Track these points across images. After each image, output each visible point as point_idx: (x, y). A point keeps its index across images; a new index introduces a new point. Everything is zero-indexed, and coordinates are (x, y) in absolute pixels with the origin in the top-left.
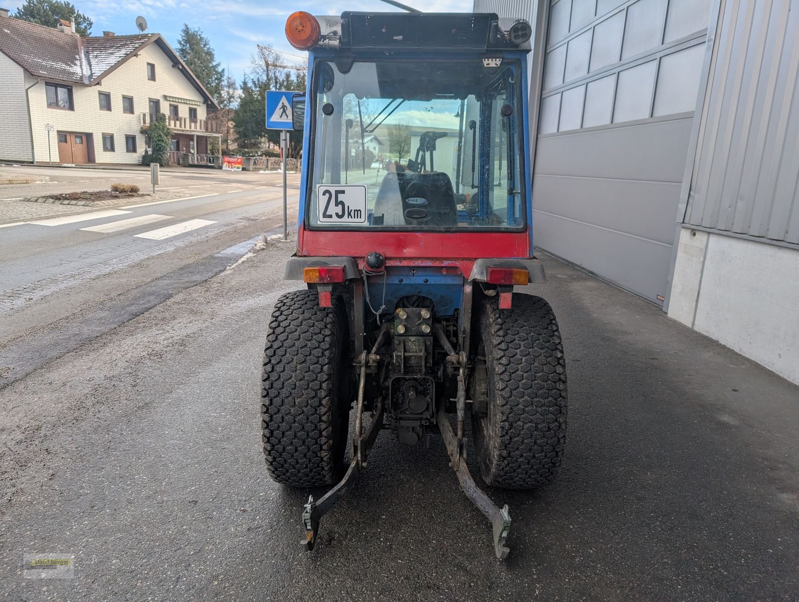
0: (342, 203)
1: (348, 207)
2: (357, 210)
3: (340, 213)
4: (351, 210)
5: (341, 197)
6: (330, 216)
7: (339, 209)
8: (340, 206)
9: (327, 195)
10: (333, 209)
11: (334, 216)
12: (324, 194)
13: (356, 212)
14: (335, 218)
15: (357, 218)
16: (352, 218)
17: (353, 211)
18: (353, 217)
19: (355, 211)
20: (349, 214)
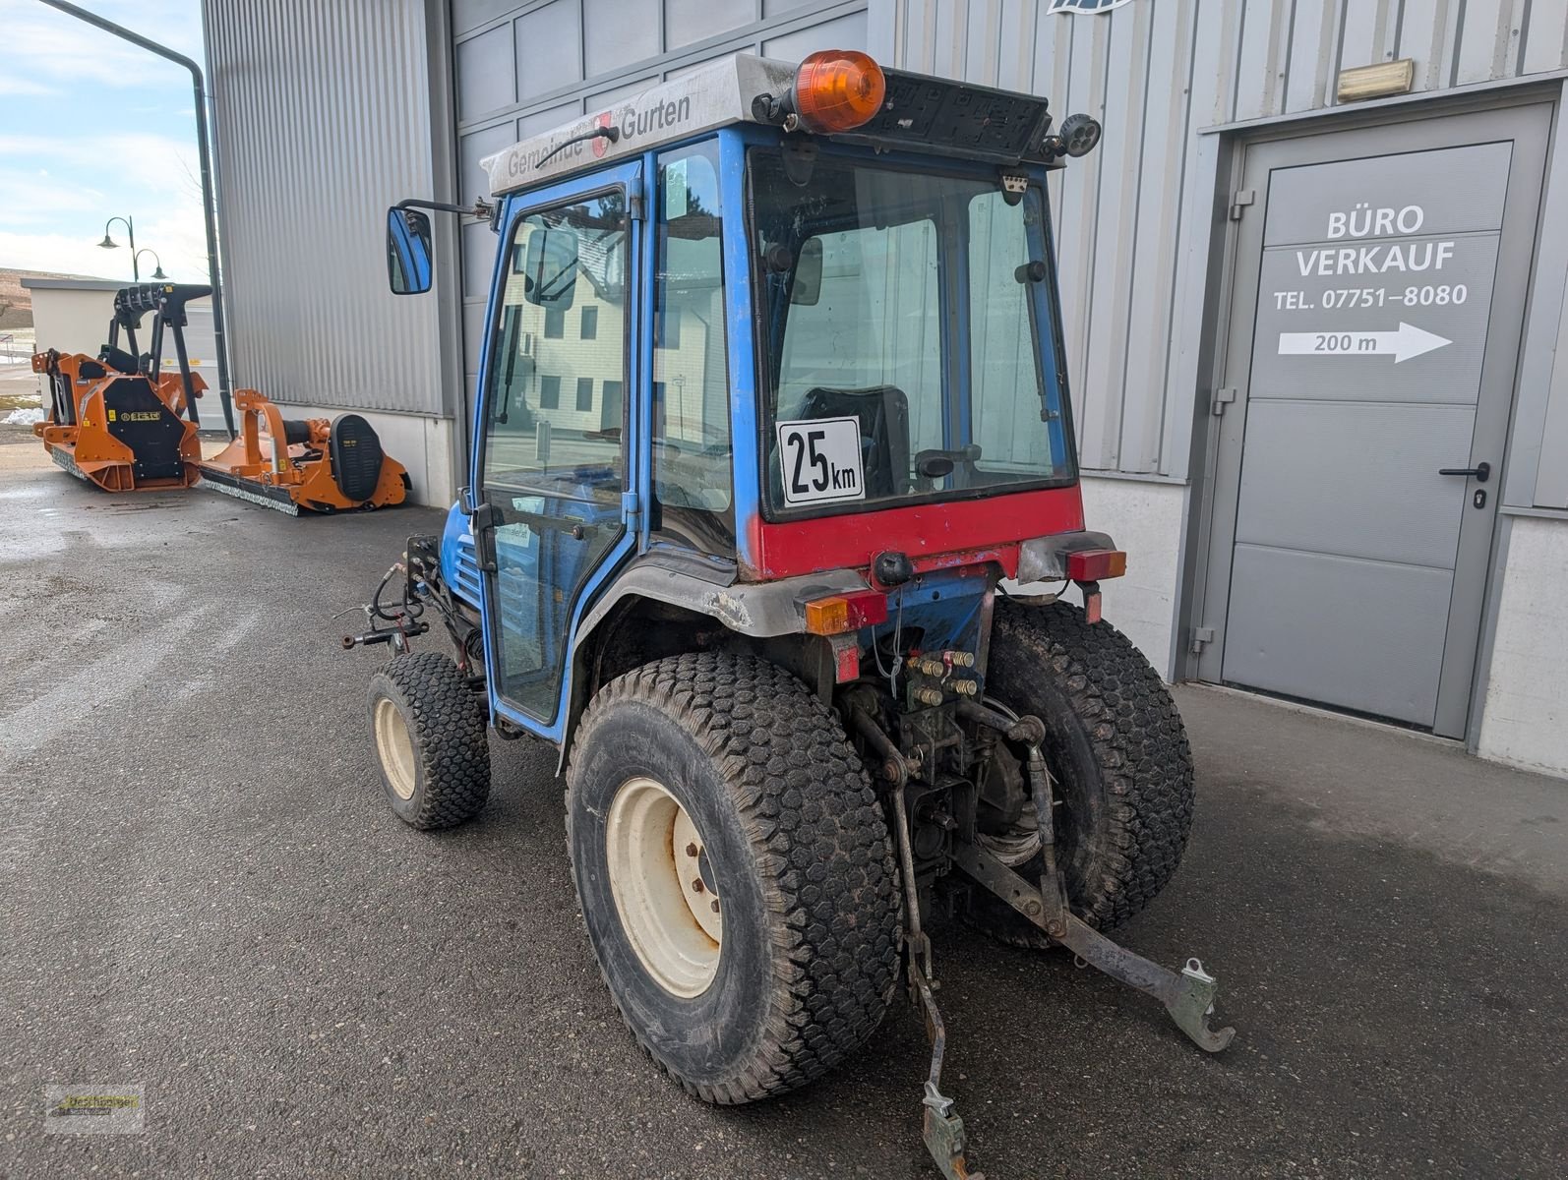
0: (822, 458)
1: (833, 464)
2: (846, 471)
3: (821, 481)
4: (838, 472)
5: (820, 447)
6: (805, 489)
7: (817, 473)
8: (819, 464)
9: (796, 443)
10: (810, 474)
11: (812, 487)
12: (790, 443)
13: (846, 474)
14: (813, 493)
15: (849, 486)
16: (840, 487)
17: (841, 473)
18: (842, 486)
19: (844, 472)
20: (836, 480)
